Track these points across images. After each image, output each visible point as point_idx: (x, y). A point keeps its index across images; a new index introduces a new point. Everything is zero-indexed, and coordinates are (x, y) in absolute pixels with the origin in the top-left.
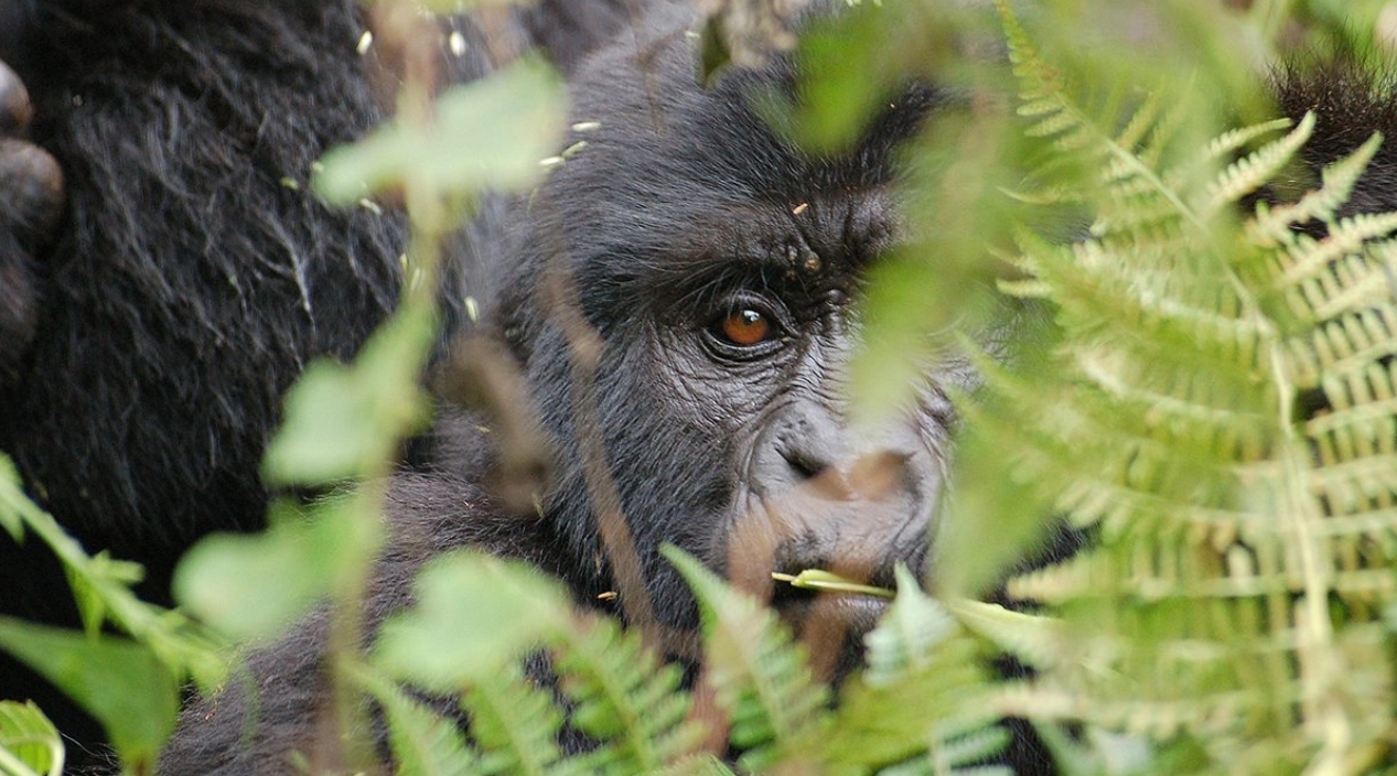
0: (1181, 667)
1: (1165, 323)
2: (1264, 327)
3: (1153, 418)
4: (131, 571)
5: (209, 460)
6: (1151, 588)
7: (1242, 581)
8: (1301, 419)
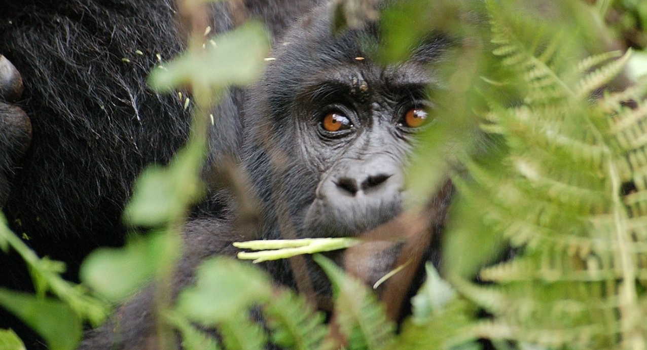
0: (564, 315)
1: (559, 149)
2: (606, 150)
3: (552, 193)
4: (59, 266)
5: (97, 193)
6: (550, 275)
7: (593, 272)
8: (624, 194)
